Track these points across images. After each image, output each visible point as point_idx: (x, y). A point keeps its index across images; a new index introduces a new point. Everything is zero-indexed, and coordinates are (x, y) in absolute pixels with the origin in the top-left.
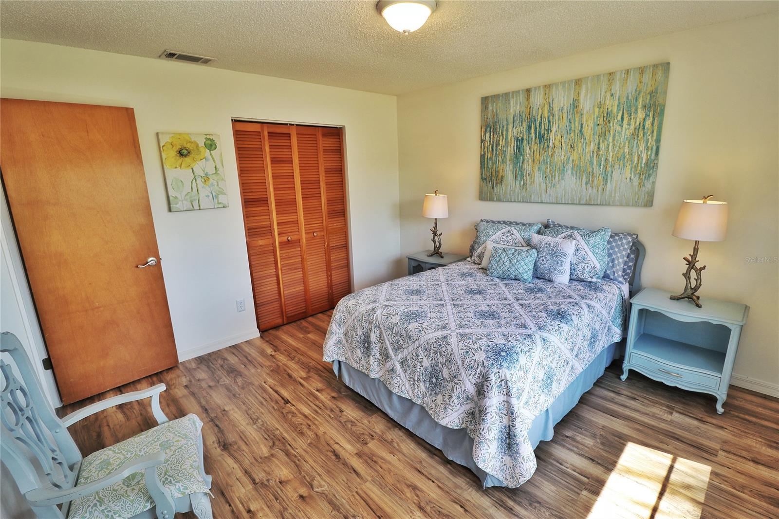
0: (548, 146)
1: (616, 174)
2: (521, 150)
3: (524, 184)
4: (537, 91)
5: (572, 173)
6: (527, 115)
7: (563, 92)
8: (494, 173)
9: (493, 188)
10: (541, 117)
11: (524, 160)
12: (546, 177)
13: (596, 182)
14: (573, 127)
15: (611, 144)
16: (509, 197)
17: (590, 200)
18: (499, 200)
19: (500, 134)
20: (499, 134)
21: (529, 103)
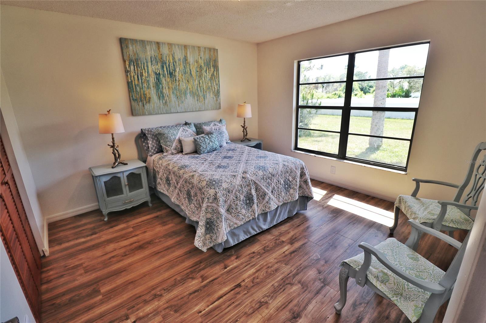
0: (176, 80)
1: (208, 95)
2: (160, 80)
3: (165, 102)
4: (164, 45)
5: (190, 95)
6: (160, 59)
7: (179, 51)
8: (142, 95)
9: (144, 106)
10: (169, 62)
11: (162, 87)
12: (177, 98)
13: (201, 100)
14: (187, 71)
15: (204, 82)
16: (157, 111)
17: (200, 108)
18: (150, 114)
19: (143, 68)
20: (141, 68)
21: (160, 51)
